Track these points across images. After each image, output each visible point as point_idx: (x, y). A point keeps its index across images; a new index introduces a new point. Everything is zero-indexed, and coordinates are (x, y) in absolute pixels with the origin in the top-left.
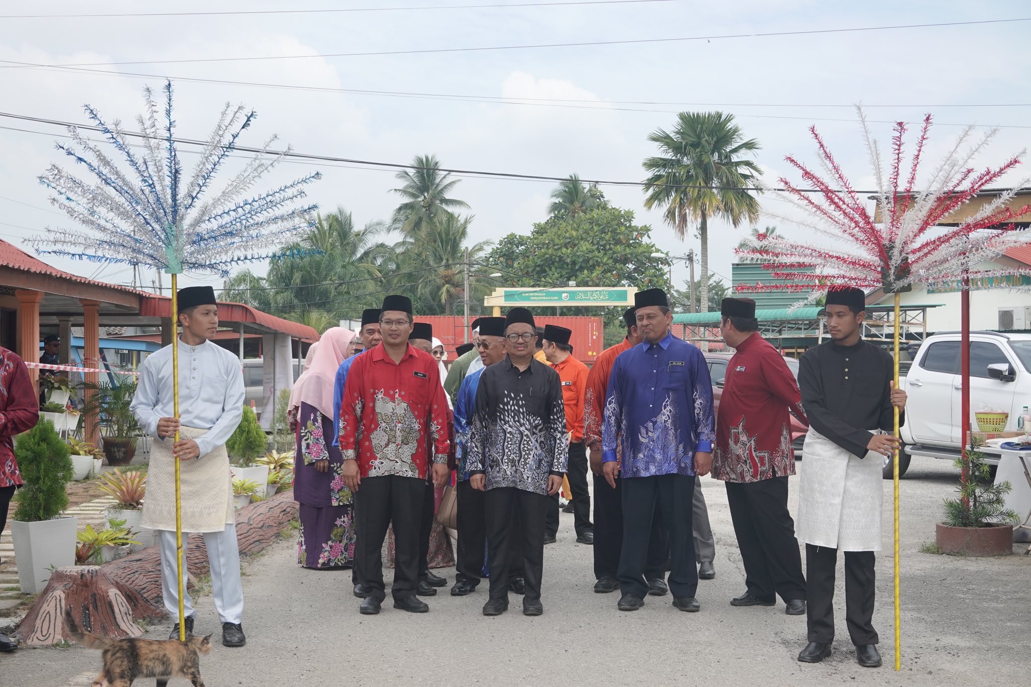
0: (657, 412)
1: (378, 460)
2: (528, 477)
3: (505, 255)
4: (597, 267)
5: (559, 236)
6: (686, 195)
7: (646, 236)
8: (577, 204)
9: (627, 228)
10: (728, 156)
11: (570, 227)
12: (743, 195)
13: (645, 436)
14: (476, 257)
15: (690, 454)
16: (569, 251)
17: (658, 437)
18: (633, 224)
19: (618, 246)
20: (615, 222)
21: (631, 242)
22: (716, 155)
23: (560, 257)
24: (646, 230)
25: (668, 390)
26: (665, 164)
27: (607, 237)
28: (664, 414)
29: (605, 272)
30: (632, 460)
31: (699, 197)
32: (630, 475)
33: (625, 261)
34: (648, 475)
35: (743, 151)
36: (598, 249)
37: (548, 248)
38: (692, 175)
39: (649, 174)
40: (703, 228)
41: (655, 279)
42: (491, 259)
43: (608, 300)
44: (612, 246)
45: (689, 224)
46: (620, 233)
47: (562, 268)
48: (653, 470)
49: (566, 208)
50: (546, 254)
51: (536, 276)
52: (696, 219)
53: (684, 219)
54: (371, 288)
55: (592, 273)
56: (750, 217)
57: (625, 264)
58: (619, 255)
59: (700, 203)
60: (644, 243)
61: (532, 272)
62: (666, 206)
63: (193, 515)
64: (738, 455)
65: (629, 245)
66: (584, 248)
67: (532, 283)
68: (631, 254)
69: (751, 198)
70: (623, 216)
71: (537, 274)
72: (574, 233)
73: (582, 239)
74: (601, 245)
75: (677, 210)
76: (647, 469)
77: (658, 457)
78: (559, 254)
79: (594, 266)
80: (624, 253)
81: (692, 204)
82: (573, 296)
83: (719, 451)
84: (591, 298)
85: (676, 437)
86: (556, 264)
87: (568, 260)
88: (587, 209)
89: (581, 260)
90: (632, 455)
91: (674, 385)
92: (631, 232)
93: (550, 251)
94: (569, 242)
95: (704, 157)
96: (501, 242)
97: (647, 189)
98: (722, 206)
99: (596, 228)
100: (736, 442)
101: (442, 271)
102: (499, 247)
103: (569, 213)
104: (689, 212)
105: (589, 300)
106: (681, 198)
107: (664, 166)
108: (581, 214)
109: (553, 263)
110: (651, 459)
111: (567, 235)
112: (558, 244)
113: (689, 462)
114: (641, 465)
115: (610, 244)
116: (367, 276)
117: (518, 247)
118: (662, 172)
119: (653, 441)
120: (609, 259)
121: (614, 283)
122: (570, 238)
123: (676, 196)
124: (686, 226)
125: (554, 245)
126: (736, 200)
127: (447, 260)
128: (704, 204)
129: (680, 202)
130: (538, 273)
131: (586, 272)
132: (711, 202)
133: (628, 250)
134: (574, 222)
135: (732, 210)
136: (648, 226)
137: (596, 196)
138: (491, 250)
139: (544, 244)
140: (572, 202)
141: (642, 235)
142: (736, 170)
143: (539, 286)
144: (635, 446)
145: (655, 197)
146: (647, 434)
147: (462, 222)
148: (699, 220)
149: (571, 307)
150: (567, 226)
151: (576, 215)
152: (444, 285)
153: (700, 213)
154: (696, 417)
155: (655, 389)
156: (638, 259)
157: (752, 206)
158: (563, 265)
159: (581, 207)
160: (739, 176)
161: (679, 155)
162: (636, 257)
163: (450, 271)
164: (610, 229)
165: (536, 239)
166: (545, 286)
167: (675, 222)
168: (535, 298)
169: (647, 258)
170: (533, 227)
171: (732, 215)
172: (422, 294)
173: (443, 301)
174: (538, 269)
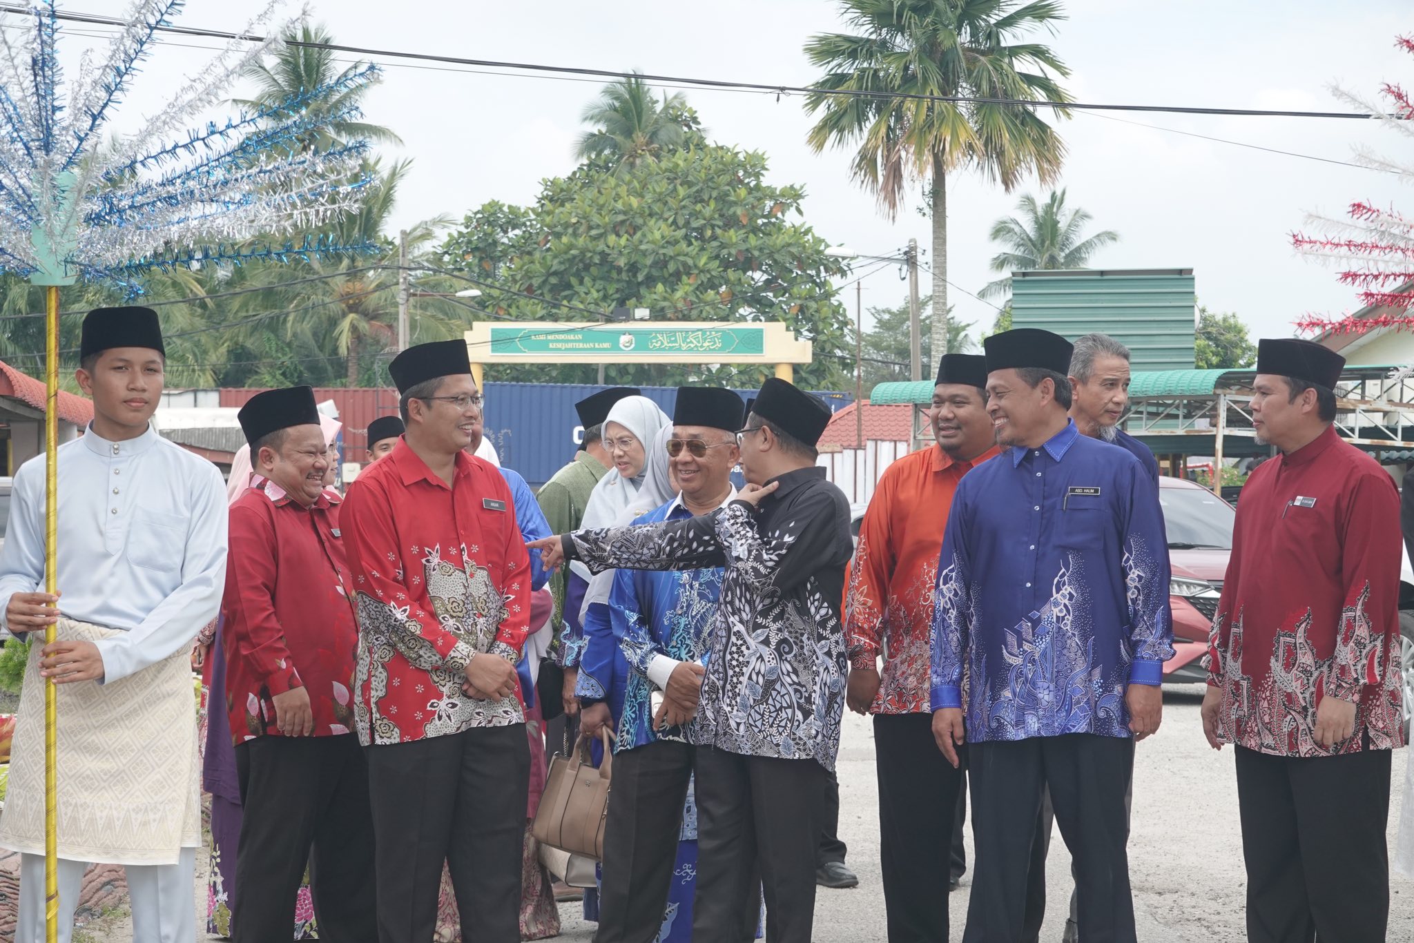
0: (1042, 596)
1: (445, 700)
2: (738, 724)
3: (477, 249)
4: (684, 278)
5: (601, 207)
6: (899, 118)
7: (793, 209)
8: (640, 137)
9: (750, 191)
10: (992, 35)
11: (625, 187)
12: (1026, 122)
13: (1015, 650)
14: (417, 253)
15: (1118, 689)
16: (623, 241)
17: (1044, 654)
18: (765, 181)
19: (732, 232)
20: (725, 179)
21: (760, 222)
22: (966, 30)
23: (604, 255)
24: (793, 196)
25: (1065, 549)
26: (855, 50)
27: (708, 211)
28: (1056, 604)
29: (702, 288)
30: (988, 702)
31: (929, 125)
32: (982, 737)
33: (749, 263)
34: (1022, 736)
35: (1027, 23)
36: (686, 237)
37: (575, 234)
38: (914, 76)
39: (820, 73)
40: (938, 193)
41: (813, 305)
42: (446, 258)
43: (721, 350)
44: (718, 231)
45: (906, 183)
46: (735, 203)
47: (606, 278)
48: (1033, 725)
49: (615, 147)
50: (571, 247)
51: (548, 297)
52: (921, 172)
53: (895, 173)
54: (180, 319)
55: (673, 291)
56: (1040, 168)
57: (745, 273)
58: (733, 251)
59: (931, 138)
60: (788, 224)
61: (540, 287)
62: (855, 142)
63: (109, 825)
64: (1289, 696)
65: (755, 230)
66: (657, 235)
67: (541, 313)
68: (761, 250)
69: (1042, 127)
70: (741, 165)
71: (550, 291)
72: (634, 202)
73: (651, 215)
74: (695, 229)
75: (879, 152)
76: (1020, 722)
77: (1045, 696)
78: (601, 246)
79: (677, 275)
80: (743, 247)
81: (915, 138)
82: (643, 341)
83: (1244, 684)
84: (684, 346)
85: (1085, 653)
86: (593, 270)
87: (622, 262)
88: (661, 149)
89: (649, 261)
90: (988, 693)
91: (1077, 539)
92: (759, 199)
93: (581, 241)
94: (623, 222)
95: (941, 36)
96: (469, 219)
97: (815, 104)
98: (979, 144)
99: (682, 191)
100: (1289, 665)
101: (340, 284)
102: (465, 231)
103: (621, 157)
104: (907, 156)
105: (679, 349)
106: (889, 127)
107: (853, 55)
108: (650, 159)
109: (587, 268)
110: (1031, 701)
111: (619, 205)
112: (598, 226)
113: (1114, 706)
114: (1008, 716)
115: (713, 227)
116: (171, 293)
117: (506, 232)
118: (848, 68)
119: (1033, 662)
120: (710, 259)
121: (722, 314)
122: (625, 213)
123: (878, 123)
124: (900, 188)
125: (590, 228)
126: (1010, 131)
127: (353, 260)
128: (939, 140)
129: (888, 136)
130: (554, 289)
131: (660, 287)
132: (955, 135)
133: (753, 241)
134: (634, 176)
135: (1000, 154)
136: (797, 186)
137: (680, 117)
138: (446, 239)
139: (567, 225)
140: (628, 133)
141: (783, 207)
142: (1011, 65)
143: (556, 319)
144: (996, 674)
145: (834, 123)
146: (1020, 646)
147: (385, 174)
148: (929, 173)
149: (626, 365)
150: (617, 185)
151: (638, 161)
152: (344, 315)
153: (931, 159)
154: (1131, 608)
155: (1037, 549)
156: (775, 261)
157: (1045, 144)
158: (609, 272)
159: (647, 144)
160: (1017, 78)
161: (884, 31)
162: (771, 256)
163: (358, 285)
164: (715, 194)
165: (549, 213)
166: (569, 319)
167: (875, 180)
168: (559, 345)
169: (794, 257)
170: (542, 188)
171: (1001, 164)
172: (295, 335)
173: (343, 351)
174: (553, 280)
